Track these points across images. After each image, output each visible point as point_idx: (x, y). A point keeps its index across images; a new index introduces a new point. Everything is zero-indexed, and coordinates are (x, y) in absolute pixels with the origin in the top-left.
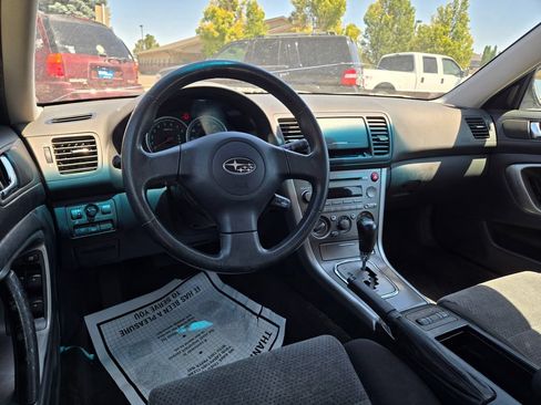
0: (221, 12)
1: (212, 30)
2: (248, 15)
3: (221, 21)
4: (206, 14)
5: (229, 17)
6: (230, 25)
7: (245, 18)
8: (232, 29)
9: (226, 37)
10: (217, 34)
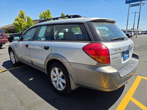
0: (20, 19)
1: (18, 23)
2: (28, 20)
3: (20, 21)
4: (15, 19)
5: (22, 20)
6: (23, 22)
7: (27, 20)
8: (23, 23)
9: (22, 25)
10: (19, 24)
